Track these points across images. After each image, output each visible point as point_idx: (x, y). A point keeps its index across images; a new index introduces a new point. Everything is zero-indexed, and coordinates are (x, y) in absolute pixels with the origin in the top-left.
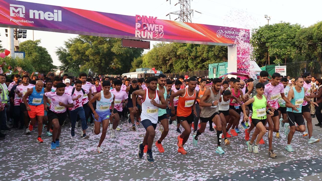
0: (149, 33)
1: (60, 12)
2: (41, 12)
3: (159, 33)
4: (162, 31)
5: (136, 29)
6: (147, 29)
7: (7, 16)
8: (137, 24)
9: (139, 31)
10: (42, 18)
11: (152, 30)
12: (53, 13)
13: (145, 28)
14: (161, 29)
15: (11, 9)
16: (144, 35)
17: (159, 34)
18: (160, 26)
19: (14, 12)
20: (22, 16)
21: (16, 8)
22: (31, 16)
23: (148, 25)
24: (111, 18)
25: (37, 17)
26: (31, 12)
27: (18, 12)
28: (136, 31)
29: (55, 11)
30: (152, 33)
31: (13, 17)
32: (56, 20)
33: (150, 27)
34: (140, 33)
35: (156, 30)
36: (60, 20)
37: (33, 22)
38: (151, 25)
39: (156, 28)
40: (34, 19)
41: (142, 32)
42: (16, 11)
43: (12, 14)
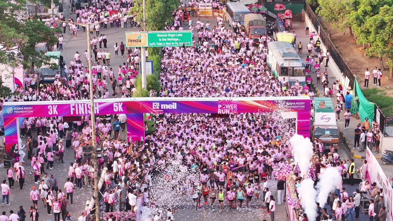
0: (227, 110)
1: (176, 103)
2: (167, 105)
3: (234, 109)
4: (236, 108)
5: (219, 108)
6: (226, 108)
7: (151, 109)
8: (219, 105)
9: (220, 110)
10: (167, 108)
11: (229, 108)
12: (172, 104)
13: (224, 107)
14: (235, 107)
15: (153, 105)
16: (224, 112)
17: (234, 111)
18: (235, 105)
19: (154, 106)
20: (158, 108)
21: (155, 104)
22: (162, 108)
23: (226, 105)
24: (203, 104)
25: (165, 108)
26: (162, 105)
27: (156, 106)
28: (219, 110)
29: (173, 103)
30: (229, 110)
31: (154, 109)
32: (173, 108)
33: (228, 106)
34: (221, 111)
35: (231, 108)
36: (176, 108)
37: (163, 111)
38: (228, 105)
39: (232, 107)
40: (163, 109)
41: (223, 110)
42: (155, 106)
43: (154, 108)
